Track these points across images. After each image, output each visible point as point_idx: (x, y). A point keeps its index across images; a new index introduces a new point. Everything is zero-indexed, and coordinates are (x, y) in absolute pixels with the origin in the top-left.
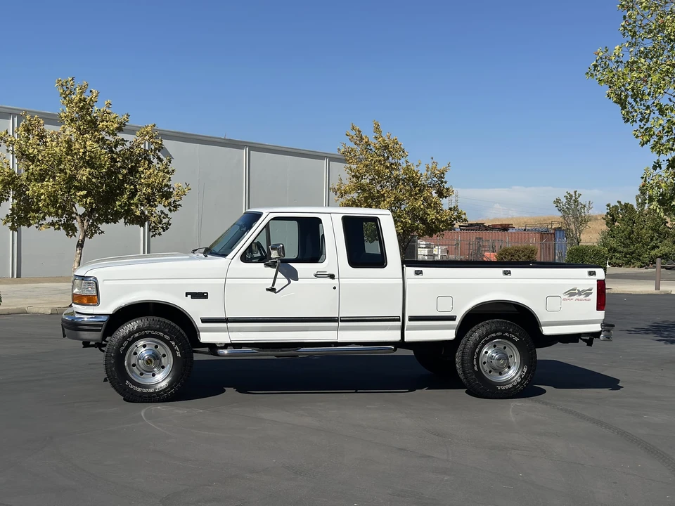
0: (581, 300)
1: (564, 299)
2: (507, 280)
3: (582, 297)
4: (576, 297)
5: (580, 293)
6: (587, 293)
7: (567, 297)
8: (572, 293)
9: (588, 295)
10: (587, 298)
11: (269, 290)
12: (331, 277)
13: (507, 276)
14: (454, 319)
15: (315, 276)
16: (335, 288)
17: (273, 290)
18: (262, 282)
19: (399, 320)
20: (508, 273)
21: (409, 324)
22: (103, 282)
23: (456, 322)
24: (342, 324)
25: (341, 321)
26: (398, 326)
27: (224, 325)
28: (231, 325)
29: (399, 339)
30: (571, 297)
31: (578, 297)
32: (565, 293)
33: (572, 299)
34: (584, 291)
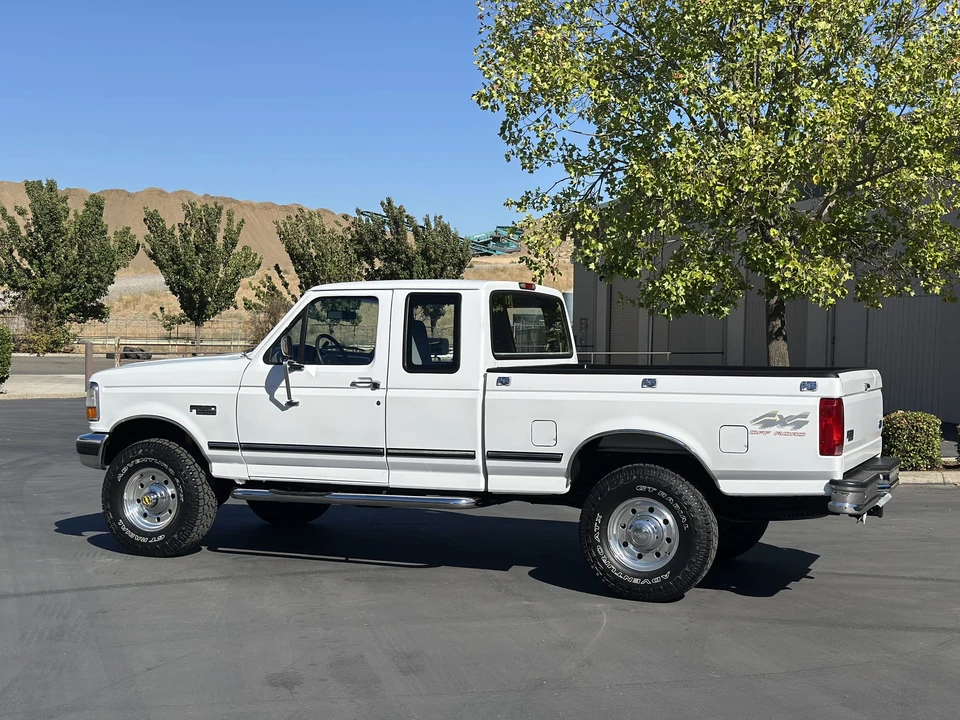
0: (787, 434)
1: (754, 432)
2: (649, 396)
3: (788, 429)
4: (775, 429)
5: (783, 422)
6: (799, 422)
7: (757, 428)
8: (767, 422)
9: (799, 425)
10: (798, 431)
11: (291, 404)
12: (375, 386)
13: (649, 389)
14: (559, 460)
15: (353, 384)
16: (378, 403)
17: (296, 404)
18: (281, 394)
19: (473, 457)
20: (652, 384)
21: (489, 463)
22: (104, 389)
23: (564, 464)
24: (391, 459)
25: (388, 454)
26: (477, 467)
27: (238, 454)
28: (246, 454)
29: (482, 488)
30: (767, 429)
31: (779, 430)
32: (754, 421)
33: (768, 432)
34: (791, 418)
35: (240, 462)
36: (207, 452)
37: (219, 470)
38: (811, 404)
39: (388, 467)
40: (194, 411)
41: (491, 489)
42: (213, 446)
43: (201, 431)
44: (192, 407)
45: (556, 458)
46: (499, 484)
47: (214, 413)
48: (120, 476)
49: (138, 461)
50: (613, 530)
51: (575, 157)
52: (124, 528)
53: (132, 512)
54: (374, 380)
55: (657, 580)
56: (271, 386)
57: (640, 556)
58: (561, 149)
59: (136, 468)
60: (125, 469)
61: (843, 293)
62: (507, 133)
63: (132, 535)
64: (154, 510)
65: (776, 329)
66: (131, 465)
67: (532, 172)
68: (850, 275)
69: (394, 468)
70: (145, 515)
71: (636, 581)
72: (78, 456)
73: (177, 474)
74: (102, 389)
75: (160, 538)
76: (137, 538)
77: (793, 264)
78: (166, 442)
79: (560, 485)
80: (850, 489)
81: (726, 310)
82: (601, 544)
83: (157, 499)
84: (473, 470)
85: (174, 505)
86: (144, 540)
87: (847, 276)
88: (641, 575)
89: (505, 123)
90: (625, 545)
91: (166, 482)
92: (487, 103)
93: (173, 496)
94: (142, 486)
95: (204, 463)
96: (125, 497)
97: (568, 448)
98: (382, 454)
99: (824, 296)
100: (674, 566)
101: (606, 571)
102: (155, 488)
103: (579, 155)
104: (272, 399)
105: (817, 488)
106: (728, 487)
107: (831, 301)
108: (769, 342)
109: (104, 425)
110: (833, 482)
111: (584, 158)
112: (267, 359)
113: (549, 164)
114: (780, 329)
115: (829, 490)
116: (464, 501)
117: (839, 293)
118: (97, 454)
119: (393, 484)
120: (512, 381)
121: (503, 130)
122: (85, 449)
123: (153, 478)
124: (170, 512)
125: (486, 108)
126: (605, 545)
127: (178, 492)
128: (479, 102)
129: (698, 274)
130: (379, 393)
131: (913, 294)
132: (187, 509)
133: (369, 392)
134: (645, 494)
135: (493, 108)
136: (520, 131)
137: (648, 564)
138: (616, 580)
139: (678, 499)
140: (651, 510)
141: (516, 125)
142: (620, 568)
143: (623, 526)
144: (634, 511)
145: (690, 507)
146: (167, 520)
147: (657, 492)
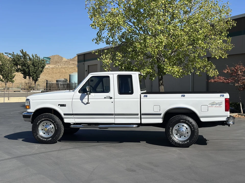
0: (217, 107)
1: (209, 107)
2: (183, 99)
3: (218, 106)
4: (215, 106)
5: (216, 104)
6: (220, 104)
7: (210, 106)
8: (213, 104)
9: (220, 105)
11: (88, 103)
12: (111, 98)
14: (161, 115)
15: (105, 98)
16: (112, 102)
17: (89, 103)
18: (85, 100)
19: (138, 115)
20: (184, 96)
21: (142, 116)
22: (31, 101)
23: (162, 116)
25: (115, 115)
27: (72, 116)
28: (75, 116)
29: (139, 122)
30: (213, 106)
31: (216, 106)
32: (210, 104)
33: (213, 107)
34: (218, 103)
35: (73, 118)
36: (63, 116)
37: (66, 121)
38: (223, 100)
39: (115, 118)
40: (60, 106)
41: (142, 122)
42: (65, 114)
43: (61, 111)
44: (59, 105)
45: (160, 114)
46: (144, 121)
47: (65, 106)
48: (38, 123)
49: (43, 119)
50: (174, 132)
51: (108, 41)
52: (39, 137)
53: (41, 133)
54: (111, 96)
55: (186, 142)
56: (82, 98)
57: (180, 137)
59: (41, 122)
60: (39, 122)
61: (180, 74)
62: (98, 34)
63: (42, 139)
64: (47, 132)
65: (161, 83)
66: (41, 120)
67: (98, 44)
70: (44, 133)
71: (181, 143)
72: (23, 118)
73: (54, 122)
75: (50, 139)
76: (43, 139)
77: (169, 68)
78: (51, 114)
79: (160, 121)
80: (232, 119)
81: (154, 78)
82: (171, 134)
83: (49, 128)
84: (138, 118)
85: (53, 130)
86: (45, 140)
87: (181, 71)
88: (182, 141)
89: (98, 32)
90: (177, 134)
91: (50, 124)
92: (94, 27)
93: (53, 128)
94: (43, 126)
95: (62, 119)
96: (39, 129)
97: (163, 112)
98: (113, 115)
100: (190, 138)
101: (173, 141)
102: (47, 126)
104: (82, 102)
105: (224, 119)
106: (202, 120)
107: (178, 76)
108: (159, 86)
109: (32, 110)
110: (228, 118)
111: (111, 41)
112: (79, 92)
113: (103, 42)
114: (162, 83)
115: (227, 120)
116: (135, 126)
117: (179, 75)
118: (30, 118)
119: (116, 122)
120: (148, 96)
122: (25, 116)
123: (47, 123)
124: (52, 132)
125: (93, 28)
126: (172, 135)
127: (55, 127)
128: (92, 27)
129: (148, 70)
130: (112, 100)
132: (57, 131)
133: (109, 100)
134: (183, 122)
135: (95, 28)
136: (101, 34)
137: (183, 139)
138: (176, 143)
139: (191, 123)
140: (183, 126)
141: (101, 33)
142: (176, 140)
143: (176, 130)
144: (179, 126)
145: (194, 125)
146: (51, 134)
147: (186, 121)
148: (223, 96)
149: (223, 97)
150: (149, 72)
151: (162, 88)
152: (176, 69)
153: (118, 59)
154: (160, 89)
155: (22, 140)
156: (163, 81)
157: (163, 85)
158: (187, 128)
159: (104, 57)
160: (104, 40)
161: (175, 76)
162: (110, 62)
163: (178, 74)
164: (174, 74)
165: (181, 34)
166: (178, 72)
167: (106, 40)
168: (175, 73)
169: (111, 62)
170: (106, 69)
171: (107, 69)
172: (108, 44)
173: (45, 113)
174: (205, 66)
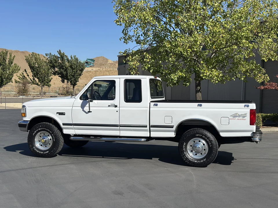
1: (231, 119)
2: (200, 109)
7: (232, 118)
8: (235, 116)
10: (244, 118)
11: (89, 112)
12: (116, 106)
13: (200, 107)
14: (173, 127)
15: (109, 106)
16: (117, 111)
17: (91, 112)
18: (86, 109)
19: (146, 127)
20: (201, 105)
21: (151, 128)
22: (28, 107)
23: (174, 129)
24: (121, 128)
25: (120, 126)
26: (148, 130)
27: (72, 126)
28: (75, 127)
29: (149, 136)
31: (238, 118)
32: (231, 116)
33: (235, 119)
34: (241, 115)
35: (73, 129)
36: (62, 126)
37: (65, 132)
38: (247, 111)
39: (120, 130)
40: (58, 114)
41: (151, 136)
42: (64, 124)
43: (60, 120)
44: (57, 113)
45: (172, 127)
46: (153, 134)
47: (64, 115)
48: (34, 134)
49: (40, 129)
50: (188, 147)
51: (139, 40)
52: (35, 149)
53: (38, 145)
54: (116, 105)
55: (202, 161)
56: (83, 106)
57: (196, 154)
58: (135, 37)
59: (39, 131)
60: (35, 132)
61: (220, 79)
62: (124, 32)
63: (38, 151)
64: (45, 144)
65: (198, 89)
66: (37, 130)
67: (127, 44)
68: (222, 74)
69: (121, 131)
70: (41, 145)
71: (196, 161)
72: (19, 128)
73: (52, 133)
74: (27, 108)
75: (47, 152)
76: (40, 152)
77: (206, 71)
78: (48, 124)
79: (173, 135)
80: (258, 134)
81: (188, 84)
82: (185, 151)
83: (46, 140)
84: (146, 131)
85: (51, 142)
86: (42, 153)
87: (221, 75)
88: (197, 160)
89: (124, 29)
90: (192, 151)
91: (48, 135)
92: (119, 23)
93: (51, 139)
94: (40, 136)
95: (61, 129)
96: (35, 140)
97: (175, 124)
98: (118, 126)
99: (215, 80)
100: (207, 157)
101: (187, 159)
102: (45, 137)
103: (140, 39)
104: (83, 110)
105: (249, 134)
106: (223, 134)
107: (217, 82)
108: (196, 93)
109: (28, 118)
110: (253, 133)
111: (142, 40)
112: (81, 98)
113: (132, 42)
114: (200, 89)
115: (252, 135)
116: (143, 140)
117: (219, 80)
118: (26, 127)
119: (121, 135)
121: (123, 31)
122: (21, 126)
123: (44, 134)
124: (50, 144)
125: (118, 25)
126: (186, 151)
127: (53, 138)
128: (116, 23)
129: (180, 74)
130: (117, 109)
131: (234, 80)
132: (55, 143)
133: (114, 108)
134: (199, 137)
135: (120, 25)
136: (128, 32)
137: (199, 156)
138: (190, 161)
139: (208, 138)
140: (200, 141)
141: (127, 30)
142: (191, 158)
143: (191, 146)
144: (194, 142)
145: (212, 140)
146: (49, 147)
147: (202, 136)
148: (248, 106)
149: (247, 108)
150: (182, 77)
151: (199, 96)
152: (215, 73)
153: (146, 61)
154: (197, 96)
155: (20, 153)
156: (200, 88)
157: (201, 92)
158: (204, 144)
159: (130, 59)
160: (134, 39)
161: (213, 81)
162: (137, 64)
163: (217, 79)
164: (212, 79)
165: (219, 32)
166: (218, 77)
167: (136, 38)
168: (214, 77)
169: (139, 64)
170: (132, 73)
171: (134, 73)
172: (139, 43)
173: (42, 122)
174: (252, 70)
